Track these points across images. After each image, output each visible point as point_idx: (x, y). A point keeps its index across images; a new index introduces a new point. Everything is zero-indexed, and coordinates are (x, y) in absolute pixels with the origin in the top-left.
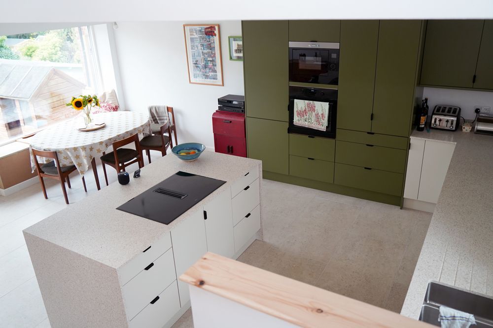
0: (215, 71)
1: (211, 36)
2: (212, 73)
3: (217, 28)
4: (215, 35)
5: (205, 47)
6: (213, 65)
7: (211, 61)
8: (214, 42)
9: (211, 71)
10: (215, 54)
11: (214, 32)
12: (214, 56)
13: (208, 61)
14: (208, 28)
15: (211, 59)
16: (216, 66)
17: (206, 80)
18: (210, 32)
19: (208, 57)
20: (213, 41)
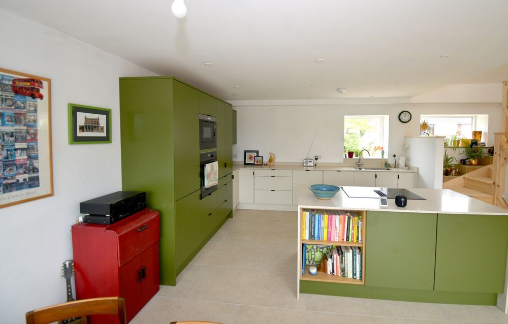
0: (35, 170)
1: (29, 98)
2: (26, 176)
3: (45, 84)
4: (41, 97)
5: (6, 119)
6: (30, 157)
7: (22, 149)
8: (35, 111)
9: (21, 171)
10: (35, 134)
11: (38, 91)
12: (34, 138)
13: (16, 150)
14: (25, 80)
15: (24, 145)
16: (36, 158)
17: (7, 195)
18: (28, 89)
19: (16, 141)
20: (33, 109)
